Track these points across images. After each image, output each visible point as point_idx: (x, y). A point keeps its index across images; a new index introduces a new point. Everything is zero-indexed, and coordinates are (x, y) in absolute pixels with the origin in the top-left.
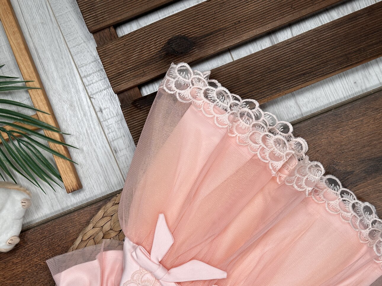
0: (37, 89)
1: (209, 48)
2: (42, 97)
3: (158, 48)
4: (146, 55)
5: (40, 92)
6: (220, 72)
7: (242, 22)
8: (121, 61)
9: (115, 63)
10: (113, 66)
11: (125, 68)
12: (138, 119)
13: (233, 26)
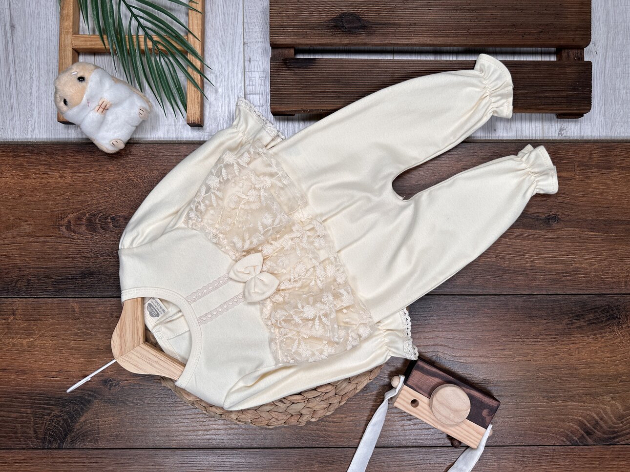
0: (198, 13)
1: (376, 36)
2: (200, 22)
3: (329, 17)
4: (314, 19)
5: (199, 15)
6: (378, 64)
7: (417, 25)
8: (289, 15)
9: (282, 15)
10: (279, 16)
11: (289, 23)
12: (282, 77)
13: (408, 25)
